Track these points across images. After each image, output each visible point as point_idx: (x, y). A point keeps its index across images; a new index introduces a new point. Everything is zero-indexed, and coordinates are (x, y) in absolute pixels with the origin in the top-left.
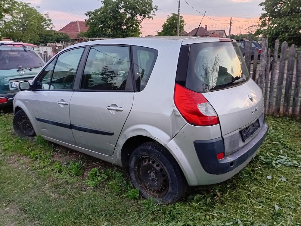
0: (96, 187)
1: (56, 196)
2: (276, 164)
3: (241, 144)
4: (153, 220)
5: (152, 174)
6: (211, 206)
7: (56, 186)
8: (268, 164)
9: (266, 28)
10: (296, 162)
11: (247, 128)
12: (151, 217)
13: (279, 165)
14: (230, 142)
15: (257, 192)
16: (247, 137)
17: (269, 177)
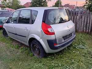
0: (22, 52)
1: (10, 54)
2: (78, 47)
3: (63, 41)
4: (35, 62)
5: (37, 49)
6: (53, 59)
7: (11, 51)
8: (75, 47)
9: (87, 4)
10: (84, 47)
11: (66, 36)
12: (34, 61)
13: (78, 48)
14: (59, 40)
15: (69, 56)
16: (66, 39)
17: (74, 52)
